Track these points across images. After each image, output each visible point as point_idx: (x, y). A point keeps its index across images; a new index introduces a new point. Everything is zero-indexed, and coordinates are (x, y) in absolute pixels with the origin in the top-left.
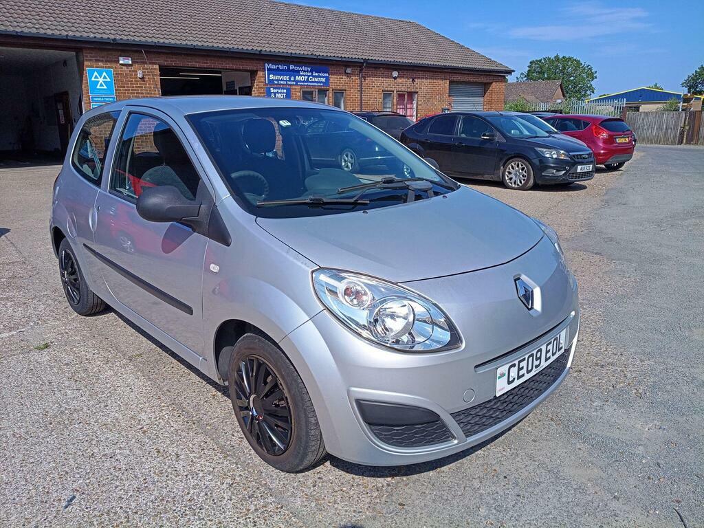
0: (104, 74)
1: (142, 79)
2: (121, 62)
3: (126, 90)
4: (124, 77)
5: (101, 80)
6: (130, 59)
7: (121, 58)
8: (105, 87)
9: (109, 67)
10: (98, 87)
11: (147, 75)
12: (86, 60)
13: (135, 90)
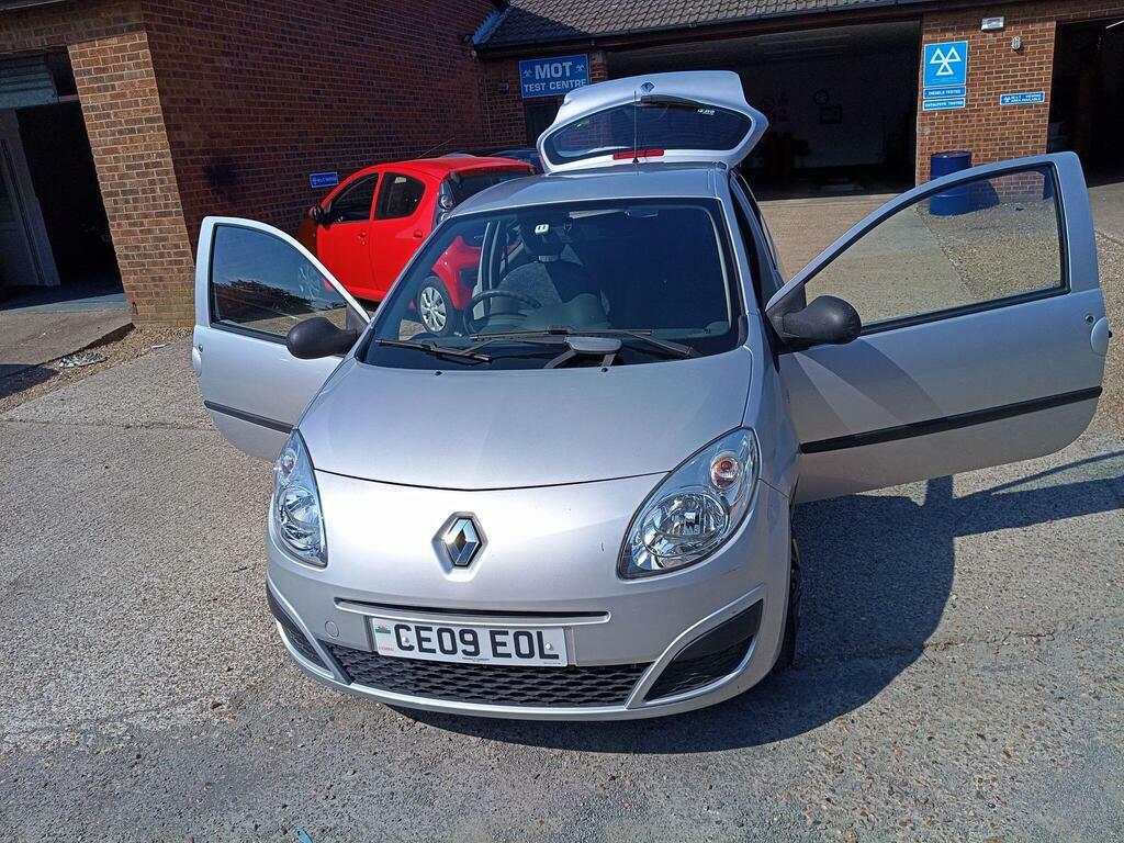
0: (953, 50)
1: (1020, 51)
2: (985, 27)
3: (986, 73)
4: (986, 52)
5: (945, 61)
6: (1002, 18)
7: (985, 20)
8: (951, 72)
9: (963, 39)
10: (939, 73)
11: (1029, 43)
12: (927, 32)
13: (1002, 72)
